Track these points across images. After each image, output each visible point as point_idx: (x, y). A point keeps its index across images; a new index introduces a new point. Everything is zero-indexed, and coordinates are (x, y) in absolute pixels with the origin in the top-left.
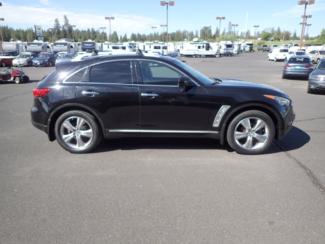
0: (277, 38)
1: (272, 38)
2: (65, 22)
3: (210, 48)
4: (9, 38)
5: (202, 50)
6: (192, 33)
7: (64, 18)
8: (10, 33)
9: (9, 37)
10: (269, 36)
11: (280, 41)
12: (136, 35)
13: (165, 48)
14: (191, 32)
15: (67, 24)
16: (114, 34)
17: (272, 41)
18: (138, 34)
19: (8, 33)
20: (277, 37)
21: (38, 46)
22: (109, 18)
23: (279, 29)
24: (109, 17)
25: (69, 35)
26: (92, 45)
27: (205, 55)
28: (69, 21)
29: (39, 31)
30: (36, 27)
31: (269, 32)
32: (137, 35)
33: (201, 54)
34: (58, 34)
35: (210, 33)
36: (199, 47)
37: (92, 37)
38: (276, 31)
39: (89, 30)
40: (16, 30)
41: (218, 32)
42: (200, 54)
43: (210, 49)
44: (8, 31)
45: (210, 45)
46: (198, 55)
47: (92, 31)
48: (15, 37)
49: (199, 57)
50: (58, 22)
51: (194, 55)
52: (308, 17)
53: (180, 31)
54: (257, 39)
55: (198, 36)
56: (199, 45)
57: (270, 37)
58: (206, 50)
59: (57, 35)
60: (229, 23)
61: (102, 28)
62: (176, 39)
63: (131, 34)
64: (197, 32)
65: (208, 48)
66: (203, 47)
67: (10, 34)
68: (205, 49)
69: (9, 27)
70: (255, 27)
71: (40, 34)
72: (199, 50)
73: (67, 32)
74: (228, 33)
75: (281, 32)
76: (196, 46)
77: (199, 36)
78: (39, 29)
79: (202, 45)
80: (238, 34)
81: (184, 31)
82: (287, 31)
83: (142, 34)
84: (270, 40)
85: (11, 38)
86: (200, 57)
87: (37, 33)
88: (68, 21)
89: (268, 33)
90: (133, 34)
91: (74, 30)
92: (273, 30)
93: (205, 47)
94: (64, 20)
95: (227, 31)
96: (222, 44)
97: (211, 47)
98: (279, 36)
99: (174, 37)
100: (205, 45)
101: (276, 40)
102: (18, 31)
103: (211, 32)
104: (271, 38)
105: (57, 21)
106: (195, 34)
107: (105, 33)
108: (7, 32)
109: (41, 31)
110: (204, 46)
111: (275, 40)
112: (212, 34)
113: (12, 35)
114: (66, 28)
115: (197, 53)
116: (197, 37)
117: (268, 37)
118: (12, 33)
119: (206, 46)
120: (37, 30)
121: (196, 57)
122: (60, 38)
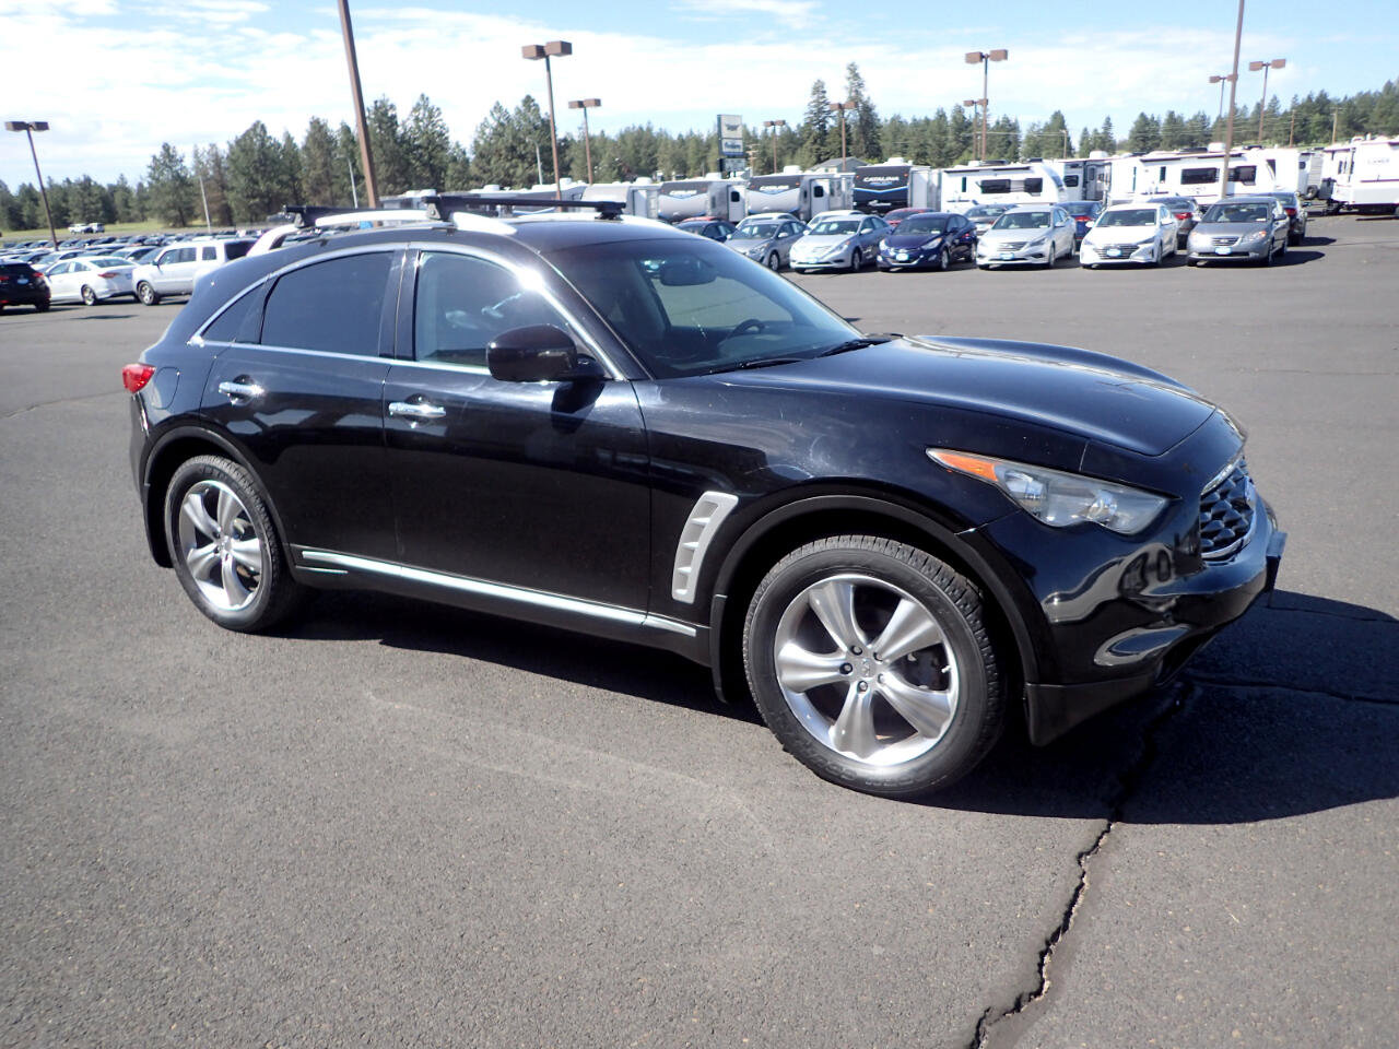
2: (850, 92)
4: (651, 167)
7: (848, 73)
8: (656, 151)
9: (652, 163)
12: (1157, 123)
13: (1245, 175)
15: (856, 100)
16: (1052, 124)
18: (1171, 114)
19: (649, 151)
21: (698, 193)
22: (982, 56)
24: (984, 54)
25: (858, 142)
26: (897, 179)
28: (866, 85)
29: (732, 134)
30: (724, 121)
32: (1163, 118)
34: (819, 141)
37: (953, 144)
39: (941, 116)
40: (675, 137)
44: (651, 144)
47: (954, 118)
48: (668, 163)
50: (824, 92)
59: (816, 146)
61: (973, 103)
62: (1376, 124)
63: (1136, 117)
67: (656, 155)
69: (655, 130)
71: (734, 146)
73: (853, 129)
78: (733, 128)
83: (1188, 116)
85: (656, 169)
87: (724, 142)
88: (860, 85)
90: (1142, 115)
91: (882, 121)
94: (847, 83)
99: (1364, 115)
102: (682, 141)
105: (819, 89)
107: (1013, 121)
108: (648, 147)
109: (739, 133)
113: (661, 156)
114: (852, 115)
118: (661, 149)
120: (725, 132)
122: (822, 158)
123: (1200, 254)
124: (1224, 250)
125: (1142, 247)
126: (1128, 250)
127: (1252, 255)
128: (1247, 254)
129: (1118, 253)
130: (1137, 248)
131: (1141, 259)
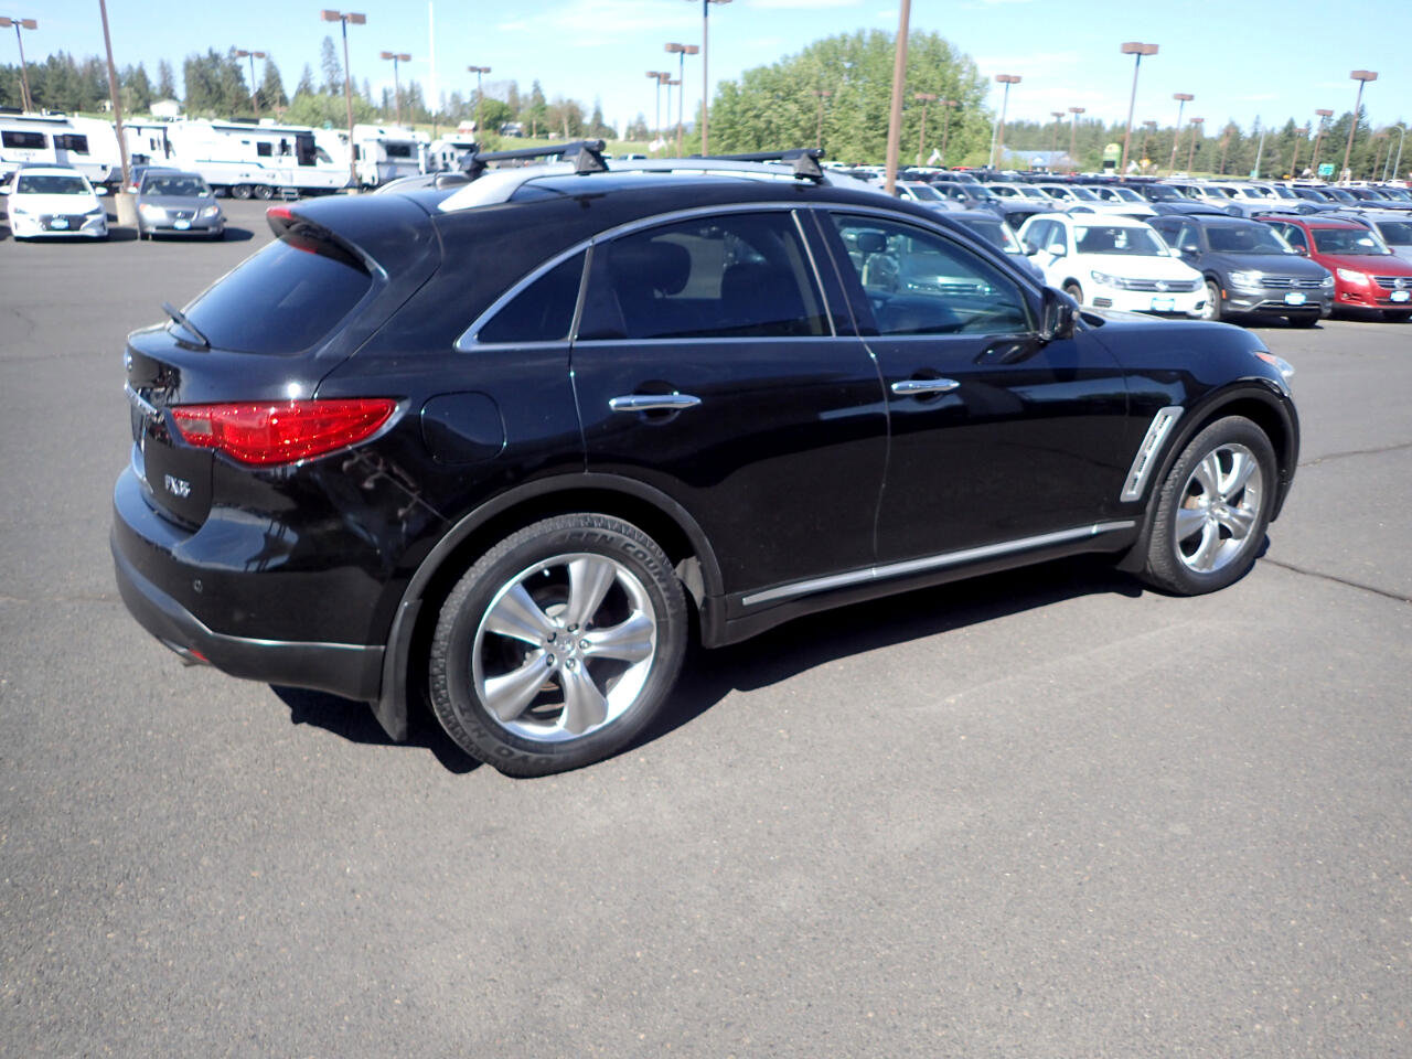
0: (538, 126)
1: (519, 125)
3: (318, 153)
5: (280, 161)
6: (141, 74)
10: (505, 114)
11: (547, 138)
13: (72, 145)
14: (130, 67)
17: (519, 135)
20: (534, 123)
23: (537, 88)
27: (299, 188)
31: (500, 99)
33: (279, 181)
35: (240, 84)
36: (264, 150)
38: (526, 97)
41: (273, 79)
42: (270, 182)
43: (319, 161)
45: (317, 144)
46: (264, 186)
49: (268, 195)
51: (242, 186)
52: (687, 51)
53: (71, 59)
54: (456, 125)
55: (174, 94)
56: (265, 139)
57: (508, 121)
58: (300, 164)
60: (325, 45)
64: (165, 72)
65: (308, 152)
66: (284, 147)
68: (292, 160)
70: (477, 73)
72: (264, 160)
74: (323, 89)
75: (549, 102)
76: (246, 143)
77: (180, 91)
79: (275, 141)
80: (368, 95)
81: (92, 63)
82: (569, 101)
84: (511, 134)
86: (272, 198)
89: (495, 101)
92: (513, 90)
93: (293, 150)
95: (319, 79)
96: (365, 140)
97: (321, 150)
98: (541, 119)
100: (292, 141)
101: (534, 136)
103: (240, 79)
104: (511, 124)
106: (154, 79)
110: (288, 143)
111: (531, 134)
112: (247, 89)
115: (257, 177)
116: (168, 94)
117: (500, 118)
119: (297, 145)
121: (253, 197)
123: (158, 228)
124: (182, 225)
125: (91, 218)
126: (75, 221)
127: (211, 230)
128: (206, 229)
129: (65, 224)
130: (86, 220)
131: (92, 232)
